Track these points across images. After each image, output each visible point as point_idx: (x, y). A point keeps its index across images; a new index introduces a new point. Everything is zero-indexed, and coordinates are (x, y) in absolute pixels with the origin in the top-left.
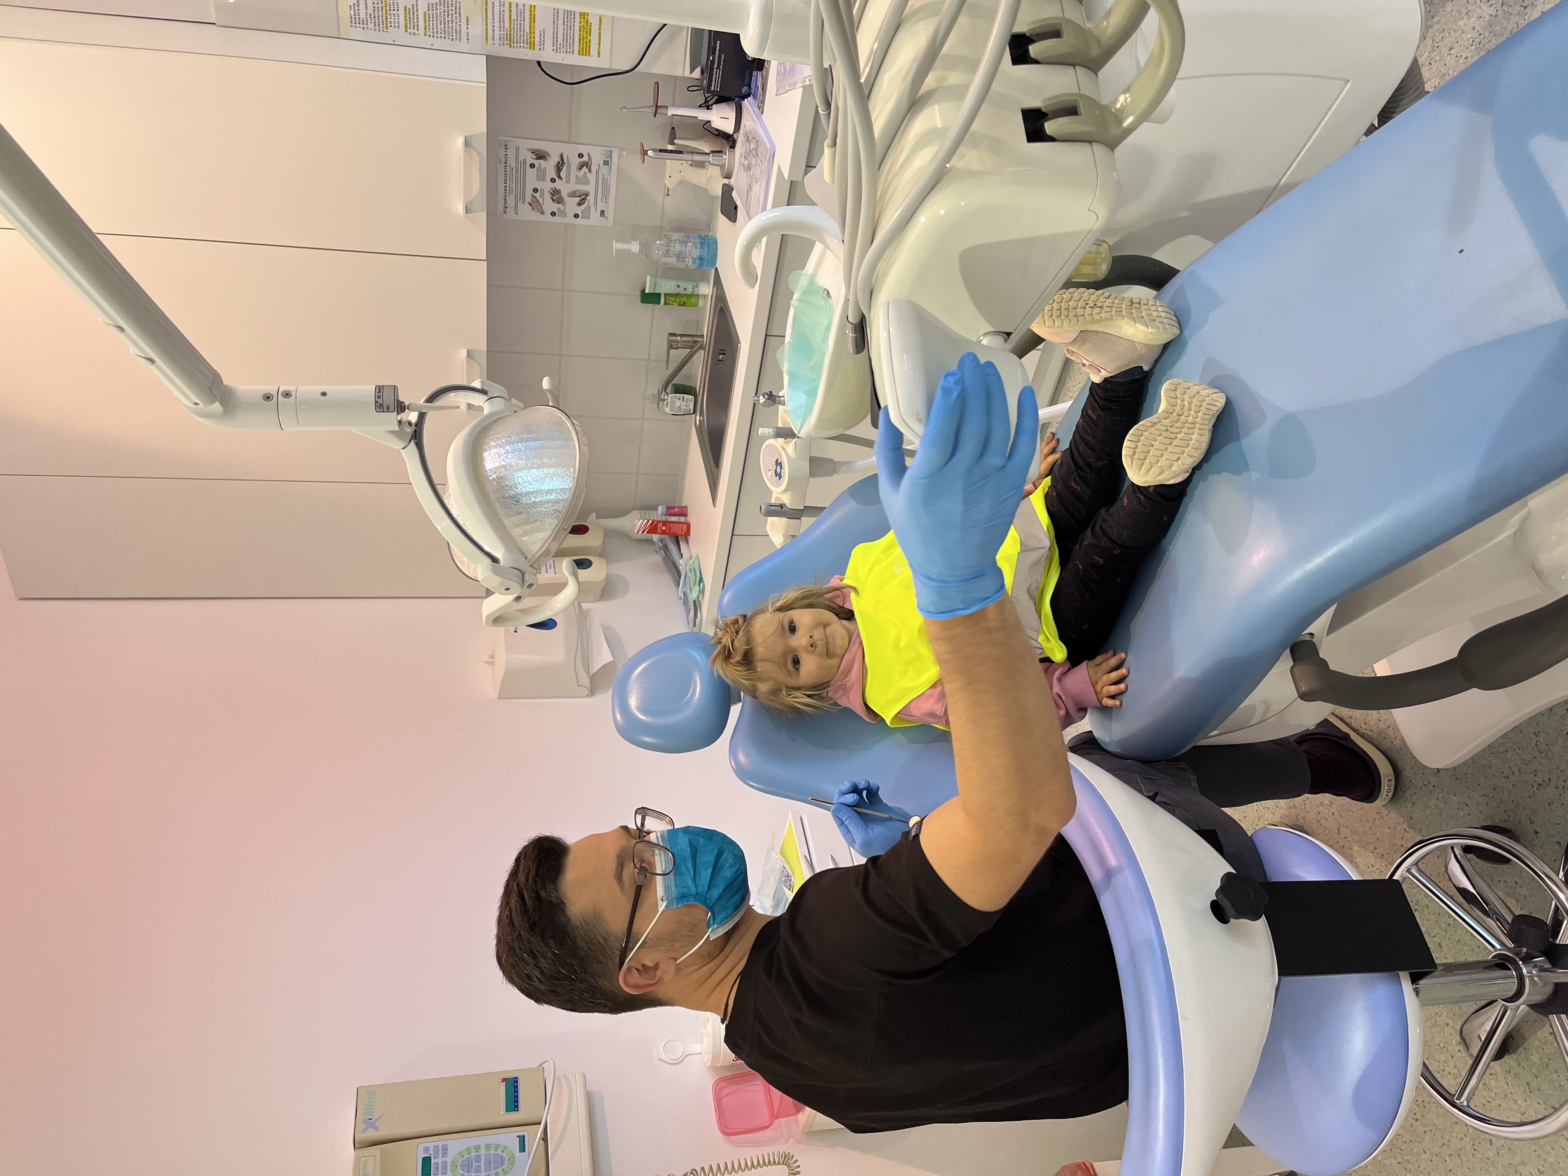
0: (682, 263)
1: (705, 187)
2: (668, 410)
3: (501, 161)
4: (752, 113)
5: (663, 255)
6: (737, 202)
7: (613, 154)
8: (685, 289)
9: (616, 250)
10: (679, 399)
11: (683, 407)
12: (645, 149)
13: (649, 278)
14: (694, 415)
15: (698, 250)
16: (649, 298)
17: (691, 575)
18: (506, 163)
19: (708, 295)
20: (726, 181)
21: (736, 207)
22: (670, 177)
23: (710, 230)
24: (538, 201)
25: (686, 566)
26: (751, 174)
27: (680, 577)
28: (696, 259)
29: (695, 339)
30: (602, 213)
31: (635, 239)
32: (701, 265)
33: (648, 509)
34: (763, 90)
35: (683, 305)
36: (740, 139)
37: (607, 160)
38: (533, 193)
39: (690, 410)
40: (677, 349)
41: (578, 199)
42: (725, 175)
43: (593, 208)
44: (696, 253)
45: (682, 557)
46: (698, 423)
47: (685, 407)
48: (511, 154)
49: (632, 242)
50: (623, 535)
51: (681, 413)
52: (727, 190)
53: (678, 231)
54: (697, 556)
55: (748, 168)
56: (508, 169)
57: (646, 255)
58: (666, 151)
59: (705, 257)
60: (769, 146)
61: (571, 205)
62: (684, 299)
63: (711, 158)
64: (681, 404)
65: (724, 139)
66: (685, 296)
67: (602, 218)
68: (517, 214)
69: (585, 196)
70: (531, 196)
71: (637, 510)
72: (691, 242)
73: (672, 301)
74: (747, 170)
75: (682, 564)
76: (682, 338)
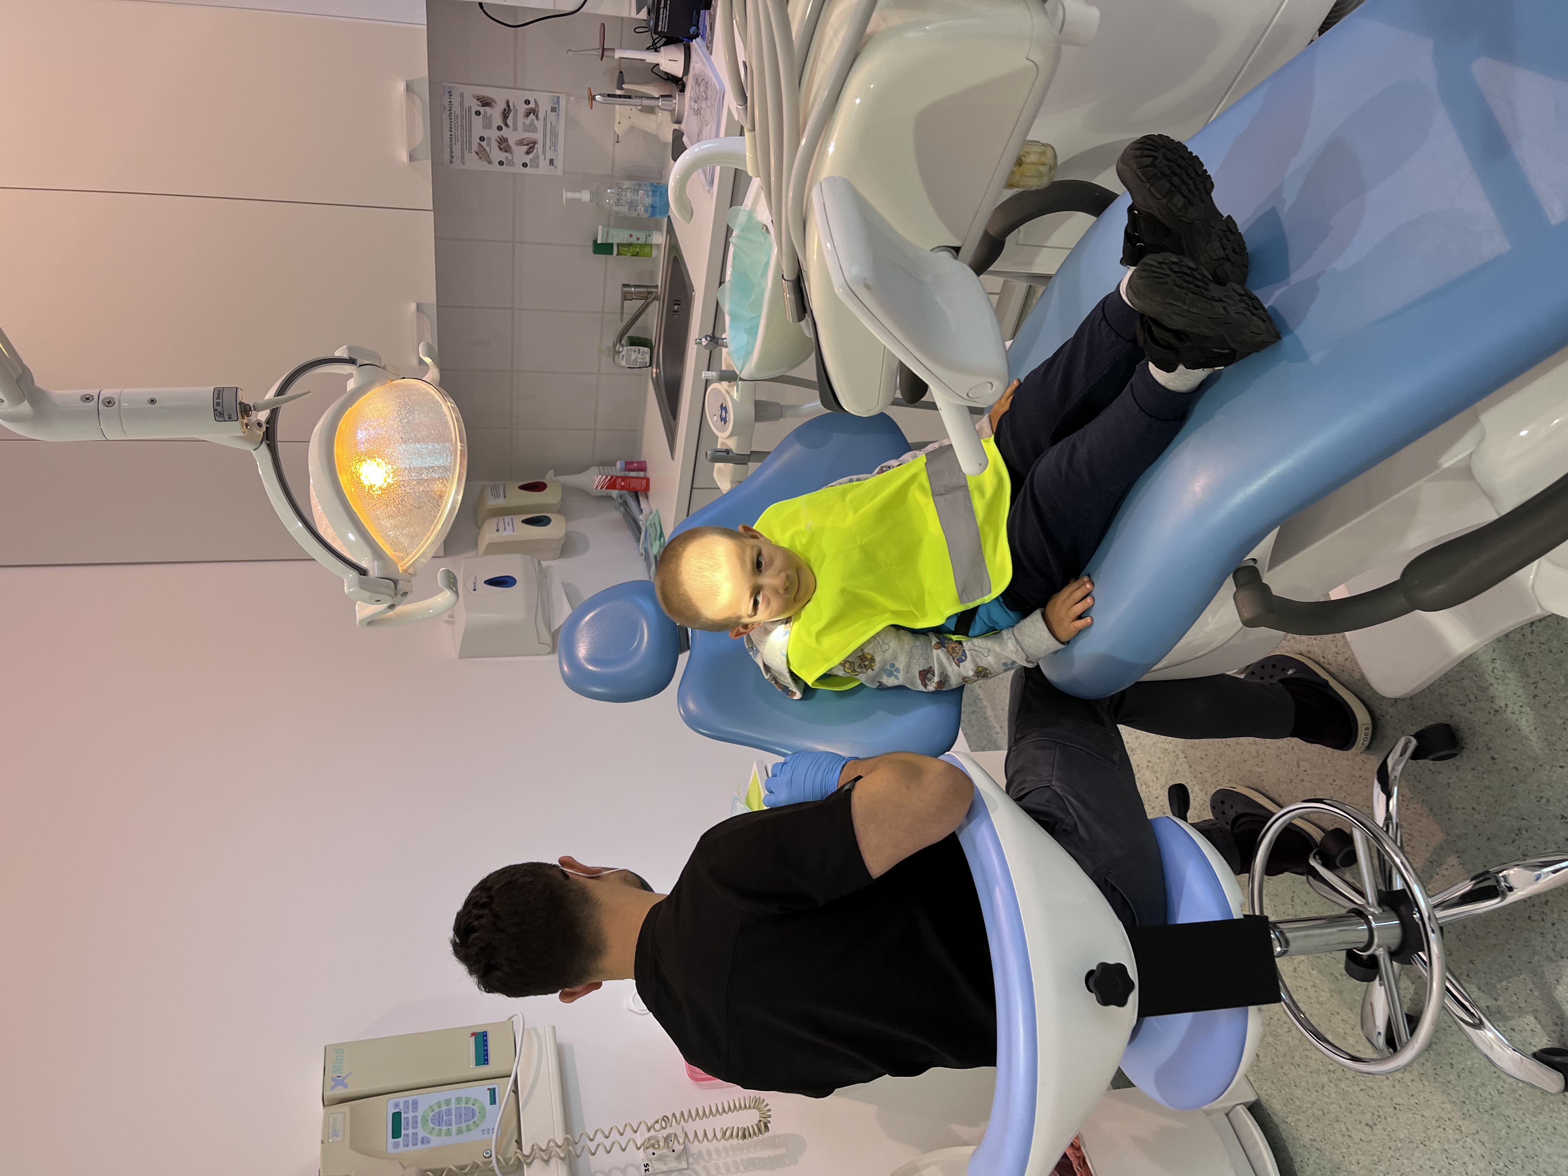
0: (633, 212)
1: (655, 133)
2: (623, 363)
3: (445, 108)
4: (701, 54)
5: (614, 204)
7: (560, 100)
8: (638, 239)
9: (566, 199)
10: (635, 351)
11: (639, 360)
12: (593, 95)
13: (600, 227)
14: (650, 368)
15: (650, 198)
16: (602, 249)
17: (651, 531)
18: (450, 111)
19: (661, 244)
20: (676, 126)
22: (619, 123)
23: (662, 179)
24: (485, 150)
25: (646, 521)
26: (702, 117)
27: (640, 533)
28: (648, 207)
29: (650, 290)
30: (551, 162)
31: (585, 188)
32: (653, 214)
33: (606, 466)
34: (711, 30)
35: (637, 255)
36: (690, 82)
37: (555, 106)
38: (479, 141)
39: (646, 363)
40: (631, 300)
41: (526, 148)
42: (675, 119)
43: (541, 157)
44: (648, 201)
45: (642, 514)
46: (654, 375)
47: (641, 360)
48: (456, 99)
49: (583, 191)
50: (582, 492)
51: (638, 367)
52: (678, 135)
53: (629, 180)
54: (657, 511)
55: (698, 112)
56: (453, 117)
57: (597, 204)
58: (614, 96)
59: (658, 204)
60: (718, 87)
61: (519, 153)
62: (638, 250)
63: (660, 103)
64: (637, 356)
65: (674, 82)
66: (638, 246)
67: (551, 167)
68: (464, 164)
69: (533, 144)
70: (477, 145)
71: (595, 467)
72: (642, 190)
73: (625, 251)
74: (697, 114)
75: (642, 520)
76: (637, 289)
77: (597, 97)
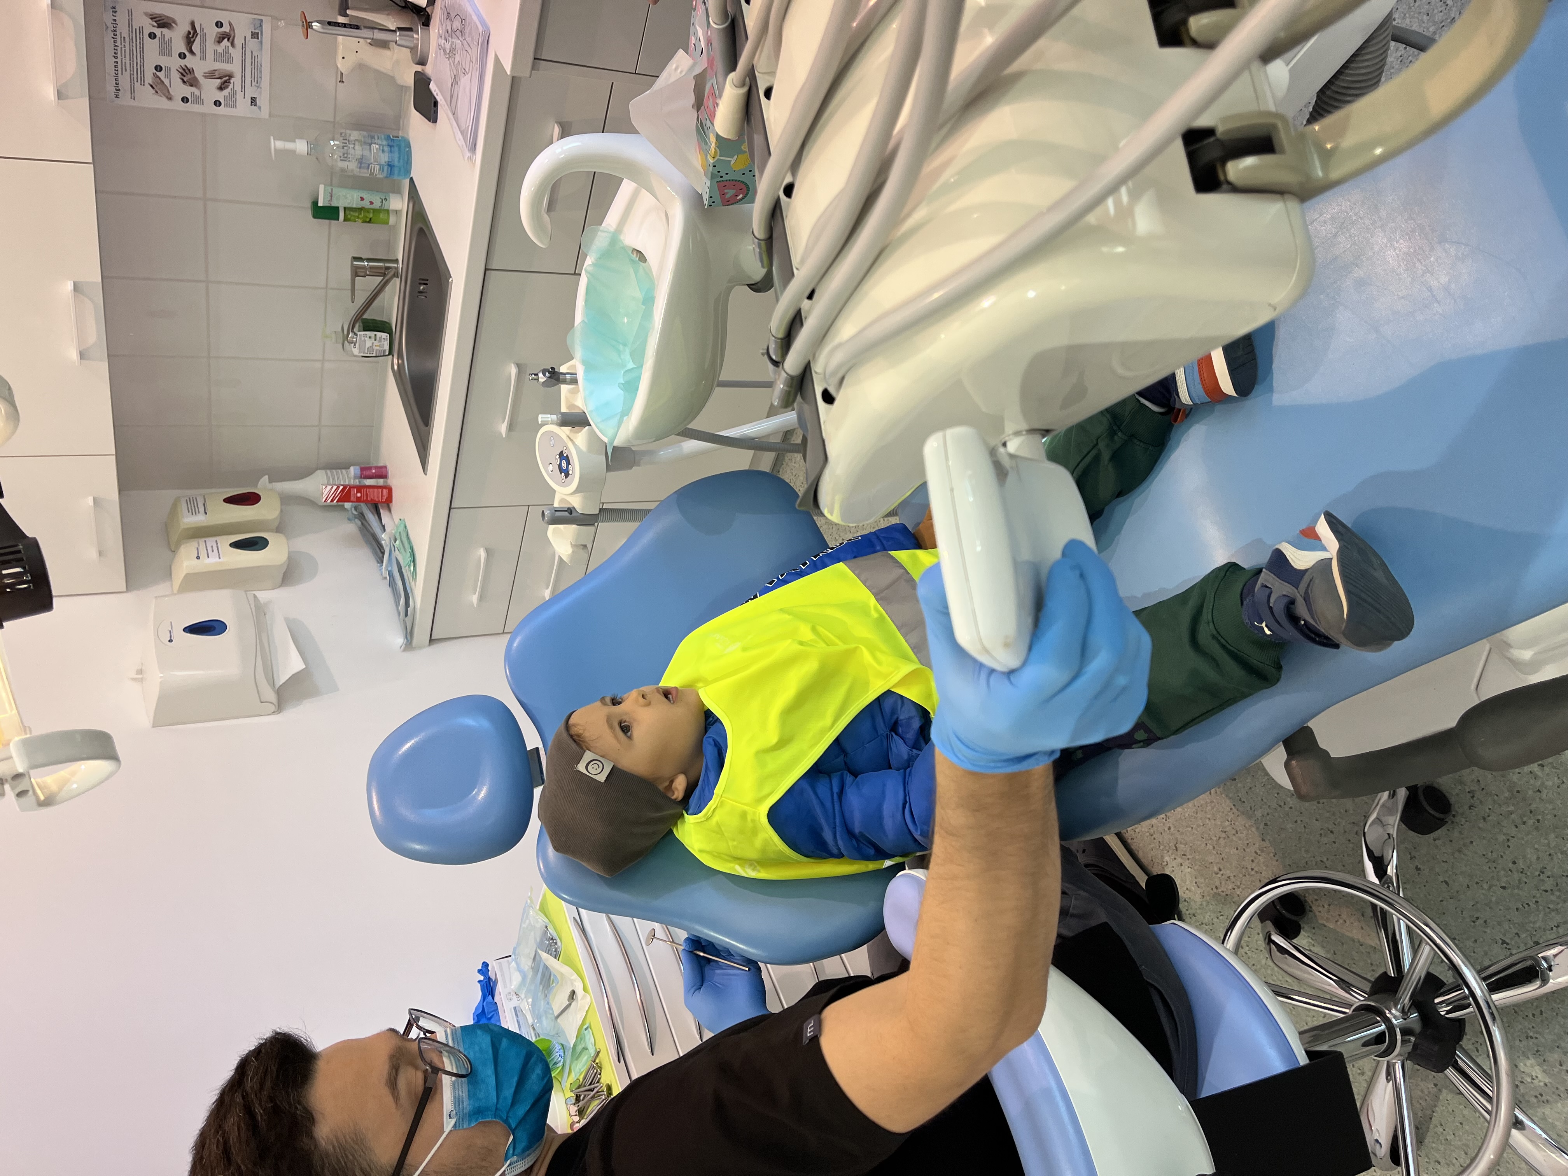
0: (366, 171)
1: (391, 74)
3: (106, 27)
5: (339, 159)
6: (437, 97)
7: (264, 24)
8: (371, 203)
9: (275, 149)
10: (370, 337)
11: (375, 348)
12: (308, 21)
13: (322, 187)
14: (390, 357)
15: (386, 154)
16: (325, 213)
18: (114, 31)
19: (401, 211)
20: (419, 68)
21: (436, 104)
22: (343, 58)
23: (399, 130)
24: (163, 82)
25: (391, 540)
26: (456, 62)
27: (383, 553)
28: (383, 165)
29: (387, 265)
30: (253, 101)
31: (301, 138)
32: (391, 173)
33: (335, 467)
35: (370, 222)
36: (437, 15)
37: (256, 31)
38: (155, 71)
39: (385, 351)
40: (365, 277)
41: (219, 81)
42: (416, 61)
43: (240, 95)
44: (384, 158)
45: (384, 530)
46: (396, 367)
47: (378, 348)
48: (121, 17)
49: (297, 140)
50: (307, 503)
51: (374, 355)
52: (422, 82)
53: (356, 130)
54: (405, 529)
55: (451, 53)
56: (118, 39)
57: (317, 158)
58: (337, 24)
59: (396, 163)
60: (480, 29)
61: (210, 89)
62: (371, 215)
63: (397, 36)
64: (373, 343)
65: (414, 13)
66: (372, 211)
67: (253, 106)
68: (134, 99)
69: (227, 78)
70: (152, 75)
71: (323, 471)
72: (375, 143)
73: (354, 216)
74: (450, 57)
75: (385, 538)
76: (370, 264)
77: (313, 24)
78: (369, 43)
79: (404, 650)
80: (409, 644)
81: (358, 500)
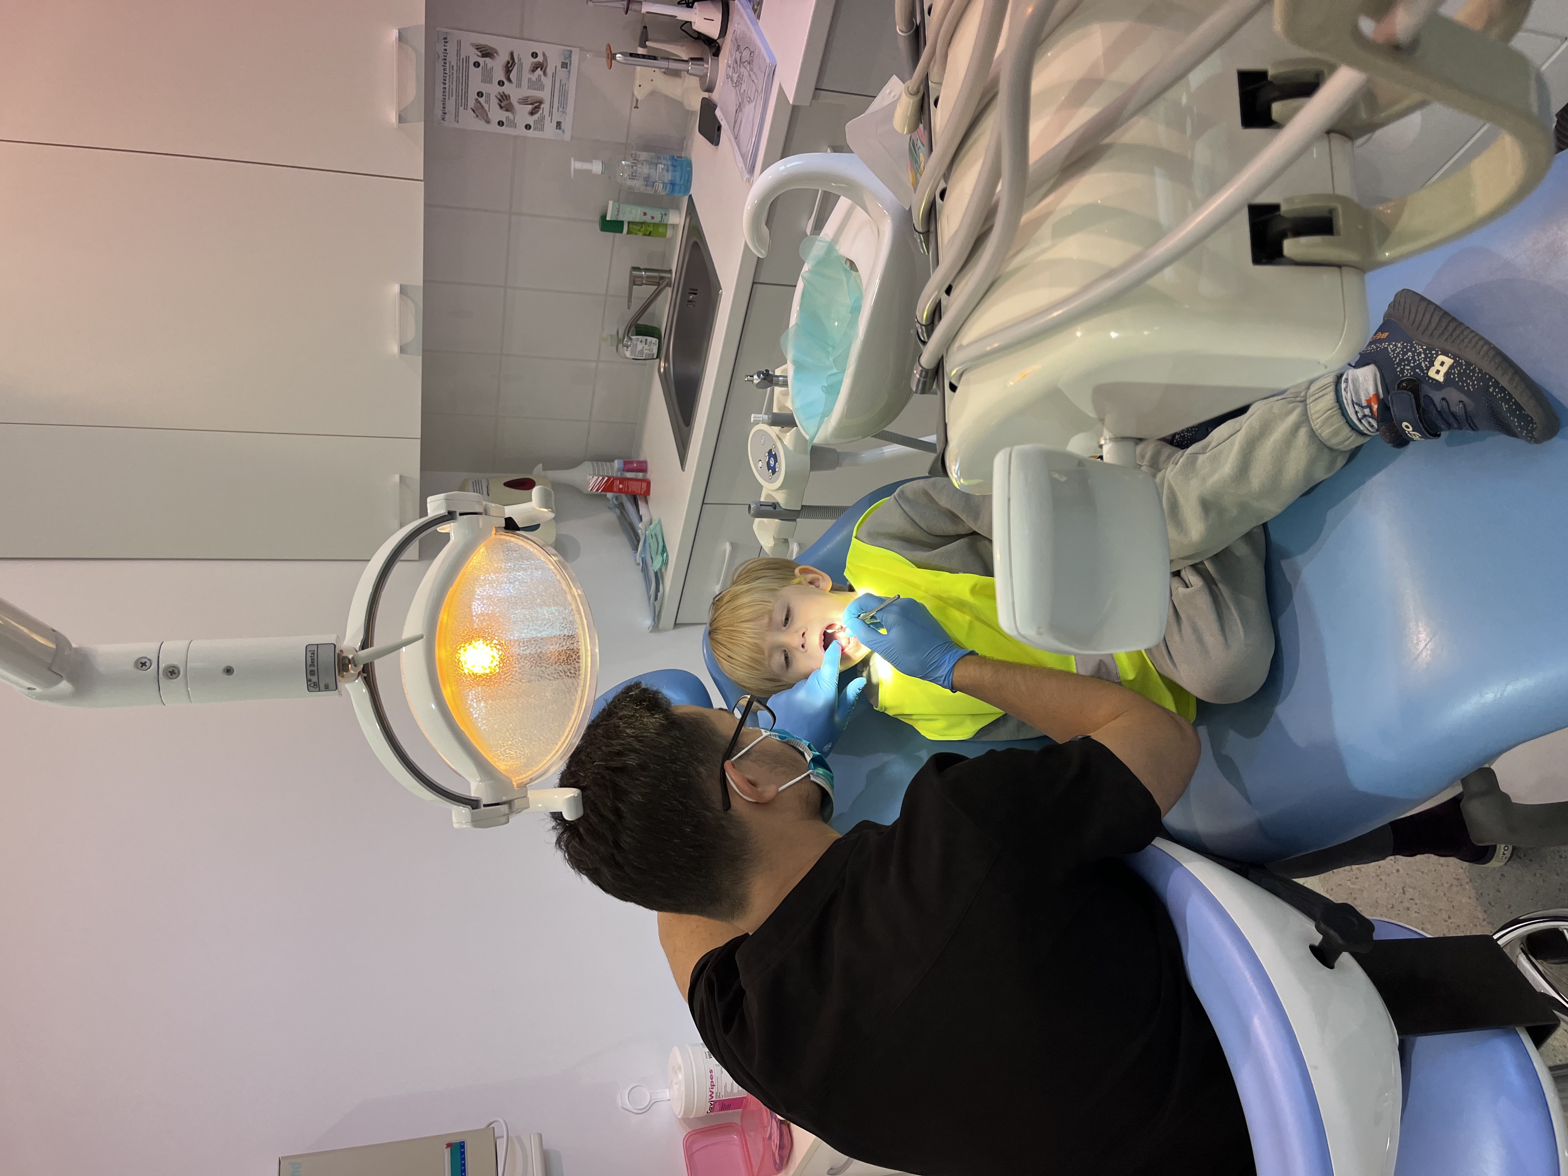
0: (650, 188)
1: (681, 100)
3: (439, 57)
4: (745, 16)
5: (628, 177)
6: (721, 122)
7: (573, 55)
8: (653, 218)
9: (574, 169)
10: (641, 341)
11: (645, 351)
12: (613, 53)
13: (611, 203)
14: (658, 360)
15: (670, 174)
16: (611, 226)
17: (652, 542)
18: (445, 60)
20: (706, 95)
21: (719, 127)
22: (640, 86)
23: (683, 151)
24: (483, 107)
25: (646, 530)
26: (742, 91)
27: (638, 541)
28: (666, 183)
29: (663, 274)
30: (559, 124)
31: (597, 157)
32: (673, 191)
33: (600, 460)
35: (650, 235)
36: (727, 46)
37: (566, 61)
38: (476, 97)
39: (653, 355)
40: (641, 285)
41: (530, 107)
42: (705, 87)
43: (547, 119)
44: (668, 177)
45: (641, 519)
46: (662, 370)
47: (647, 351)
48: (452, 48)
49: (593, 161)
50: (574, 490)
51: (643, 358)
52: (708, 107)
53: (647, 150)
54: (660, 521)
55: (737, 84)
56: (448, 68)
57: (609, 178)
58: (637, 56)
59: (678, 181)
60: (768, 61)
61: (522, 113)
62: (651, 229)
63: (690, 66)
64: (643, 347)
65: (706, 44)
66: (652, 225)
67: (558, 130)
68: (458, 122)
69: (538, 104)
70: (474, 101)
71: (590, 462)
72: (661, 164)
73: (636, 230)
74: (736, 86)
75: (641, 528)
76: (648, 274)
77: (617, 56)
78: (664, 72)
79: (651, 632)
80: (656, 627)
81: (620, 491)
